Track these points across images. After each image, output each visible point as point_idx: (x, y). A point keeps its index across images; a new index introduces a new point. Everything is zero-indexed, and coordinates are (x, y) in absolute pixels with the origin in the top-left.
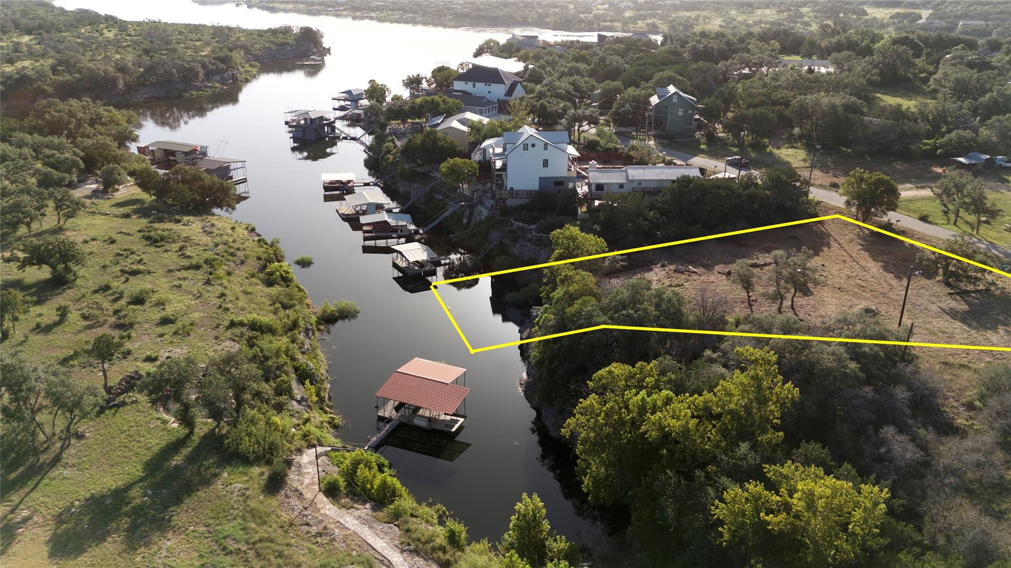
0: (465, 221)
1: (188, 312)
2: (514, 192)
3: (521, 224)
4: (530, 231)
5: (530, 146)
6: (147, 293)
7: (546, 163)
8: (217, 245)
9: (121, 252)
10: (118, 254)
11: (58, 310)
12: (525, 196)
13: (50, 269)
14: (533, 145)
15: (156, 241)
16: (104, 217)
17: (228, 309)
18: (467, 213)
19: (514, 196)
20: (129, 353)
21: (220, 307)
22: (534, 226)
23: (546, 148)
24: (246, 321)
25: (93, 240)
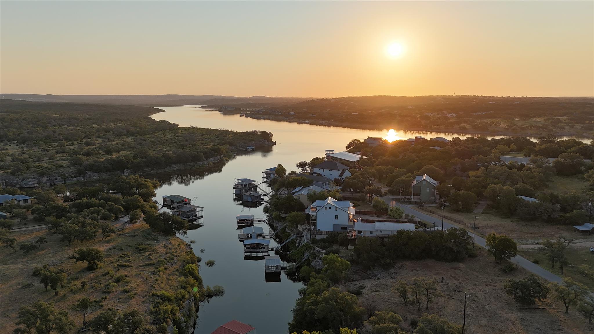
0: (297, 245)
1: (136, 288)
2: (320, 232)
3: (319, 249)
4: (322, 253)
5: (328, 208)
6: (122, 277)
7: (337, 217)
8: (167, 253)
9: (122, 255)
10: (121, 256)
11: (82, 283)
12: (326, 234)
13: (88, 263)
14: (330, 208)
15: (140, 250)
16: (123, 237)
17: (155, 288)
18: (298, 241)
19: (320, 234)
20: (102, 306)
21: (152, 286)
22: (324, 251)
23: (336, 210)
24: (159, 294)
25: (114, 248)
